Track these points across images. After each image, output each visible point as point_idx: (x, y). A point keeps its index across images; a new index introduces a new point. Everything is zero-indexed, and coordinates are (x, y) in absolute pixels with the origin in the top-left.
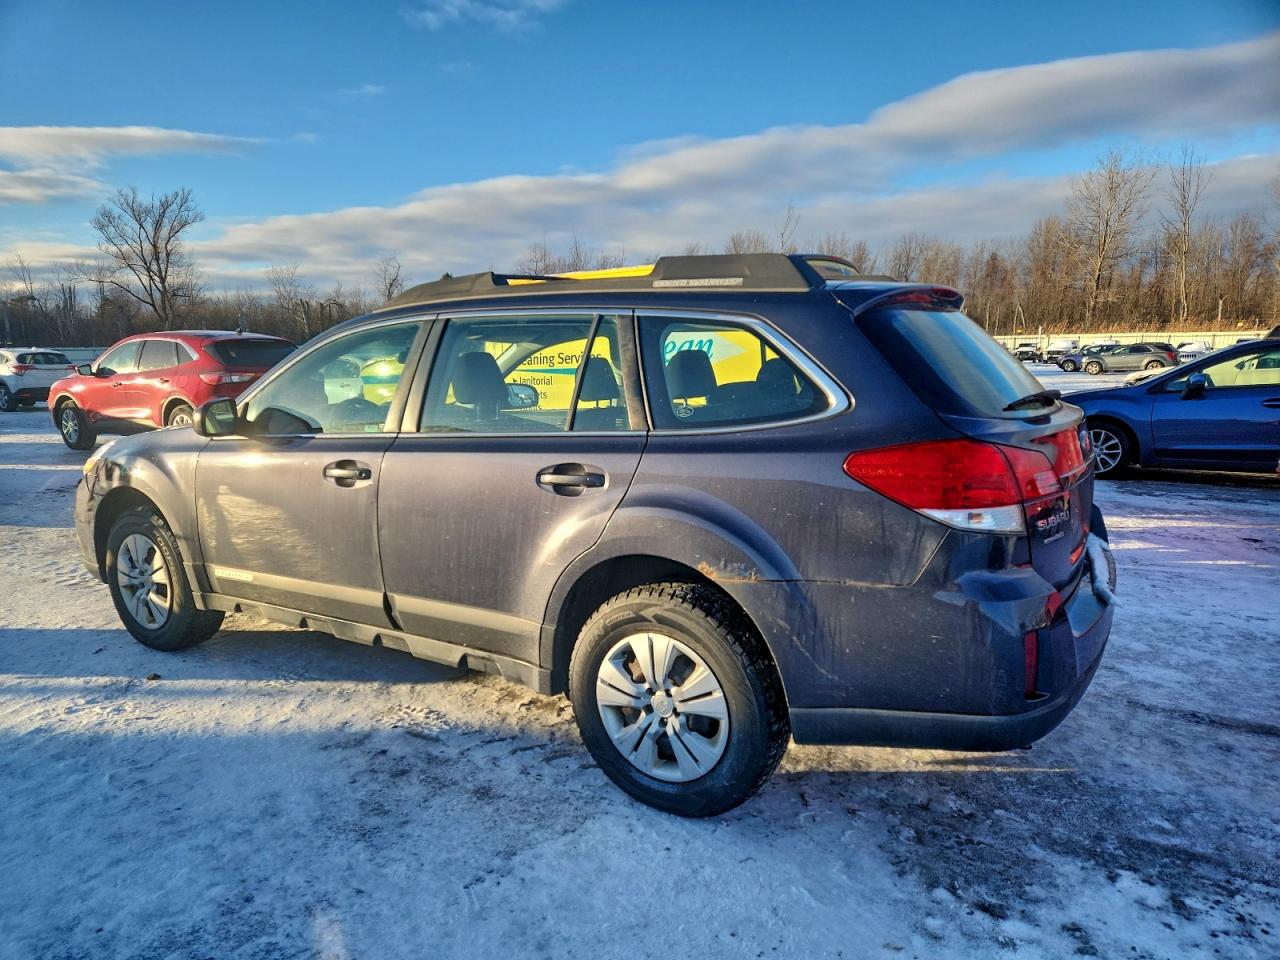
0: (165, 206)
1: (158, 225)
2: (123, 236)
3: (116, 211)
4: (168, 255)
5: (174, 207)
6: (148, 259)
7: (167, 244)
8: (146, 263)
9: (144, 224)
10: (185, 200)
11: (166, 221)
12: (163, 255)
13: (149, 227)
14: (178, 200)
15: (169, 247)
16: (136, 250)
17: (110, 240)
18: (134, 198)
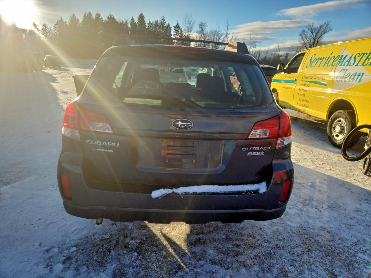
0: (321, 27)
1: (317, 33)
2: (306, 38)
3: (307, 30)
4: (317, 42)
5: (324, 27)
6: (311, 44)
7: (318, 39)
8: (310, 45)
9: (313, 33)
10: (328, 25)
11: (320, 32)
12: (316, 43)
13: (314, 34)
14: (326, 25)
15: (318, 40)
16: (309, 41)
17: (302, 39)
18: (313, 25)
